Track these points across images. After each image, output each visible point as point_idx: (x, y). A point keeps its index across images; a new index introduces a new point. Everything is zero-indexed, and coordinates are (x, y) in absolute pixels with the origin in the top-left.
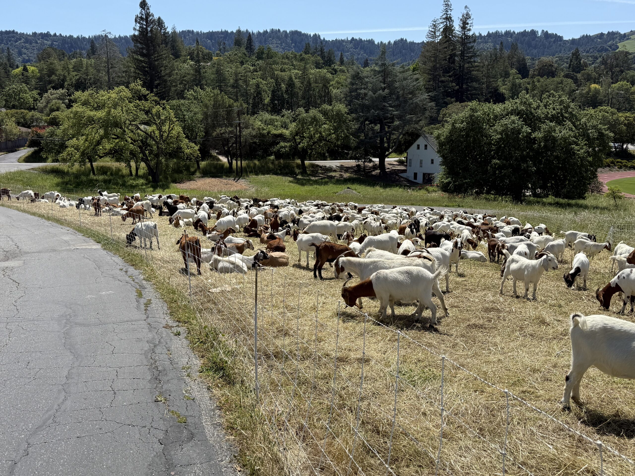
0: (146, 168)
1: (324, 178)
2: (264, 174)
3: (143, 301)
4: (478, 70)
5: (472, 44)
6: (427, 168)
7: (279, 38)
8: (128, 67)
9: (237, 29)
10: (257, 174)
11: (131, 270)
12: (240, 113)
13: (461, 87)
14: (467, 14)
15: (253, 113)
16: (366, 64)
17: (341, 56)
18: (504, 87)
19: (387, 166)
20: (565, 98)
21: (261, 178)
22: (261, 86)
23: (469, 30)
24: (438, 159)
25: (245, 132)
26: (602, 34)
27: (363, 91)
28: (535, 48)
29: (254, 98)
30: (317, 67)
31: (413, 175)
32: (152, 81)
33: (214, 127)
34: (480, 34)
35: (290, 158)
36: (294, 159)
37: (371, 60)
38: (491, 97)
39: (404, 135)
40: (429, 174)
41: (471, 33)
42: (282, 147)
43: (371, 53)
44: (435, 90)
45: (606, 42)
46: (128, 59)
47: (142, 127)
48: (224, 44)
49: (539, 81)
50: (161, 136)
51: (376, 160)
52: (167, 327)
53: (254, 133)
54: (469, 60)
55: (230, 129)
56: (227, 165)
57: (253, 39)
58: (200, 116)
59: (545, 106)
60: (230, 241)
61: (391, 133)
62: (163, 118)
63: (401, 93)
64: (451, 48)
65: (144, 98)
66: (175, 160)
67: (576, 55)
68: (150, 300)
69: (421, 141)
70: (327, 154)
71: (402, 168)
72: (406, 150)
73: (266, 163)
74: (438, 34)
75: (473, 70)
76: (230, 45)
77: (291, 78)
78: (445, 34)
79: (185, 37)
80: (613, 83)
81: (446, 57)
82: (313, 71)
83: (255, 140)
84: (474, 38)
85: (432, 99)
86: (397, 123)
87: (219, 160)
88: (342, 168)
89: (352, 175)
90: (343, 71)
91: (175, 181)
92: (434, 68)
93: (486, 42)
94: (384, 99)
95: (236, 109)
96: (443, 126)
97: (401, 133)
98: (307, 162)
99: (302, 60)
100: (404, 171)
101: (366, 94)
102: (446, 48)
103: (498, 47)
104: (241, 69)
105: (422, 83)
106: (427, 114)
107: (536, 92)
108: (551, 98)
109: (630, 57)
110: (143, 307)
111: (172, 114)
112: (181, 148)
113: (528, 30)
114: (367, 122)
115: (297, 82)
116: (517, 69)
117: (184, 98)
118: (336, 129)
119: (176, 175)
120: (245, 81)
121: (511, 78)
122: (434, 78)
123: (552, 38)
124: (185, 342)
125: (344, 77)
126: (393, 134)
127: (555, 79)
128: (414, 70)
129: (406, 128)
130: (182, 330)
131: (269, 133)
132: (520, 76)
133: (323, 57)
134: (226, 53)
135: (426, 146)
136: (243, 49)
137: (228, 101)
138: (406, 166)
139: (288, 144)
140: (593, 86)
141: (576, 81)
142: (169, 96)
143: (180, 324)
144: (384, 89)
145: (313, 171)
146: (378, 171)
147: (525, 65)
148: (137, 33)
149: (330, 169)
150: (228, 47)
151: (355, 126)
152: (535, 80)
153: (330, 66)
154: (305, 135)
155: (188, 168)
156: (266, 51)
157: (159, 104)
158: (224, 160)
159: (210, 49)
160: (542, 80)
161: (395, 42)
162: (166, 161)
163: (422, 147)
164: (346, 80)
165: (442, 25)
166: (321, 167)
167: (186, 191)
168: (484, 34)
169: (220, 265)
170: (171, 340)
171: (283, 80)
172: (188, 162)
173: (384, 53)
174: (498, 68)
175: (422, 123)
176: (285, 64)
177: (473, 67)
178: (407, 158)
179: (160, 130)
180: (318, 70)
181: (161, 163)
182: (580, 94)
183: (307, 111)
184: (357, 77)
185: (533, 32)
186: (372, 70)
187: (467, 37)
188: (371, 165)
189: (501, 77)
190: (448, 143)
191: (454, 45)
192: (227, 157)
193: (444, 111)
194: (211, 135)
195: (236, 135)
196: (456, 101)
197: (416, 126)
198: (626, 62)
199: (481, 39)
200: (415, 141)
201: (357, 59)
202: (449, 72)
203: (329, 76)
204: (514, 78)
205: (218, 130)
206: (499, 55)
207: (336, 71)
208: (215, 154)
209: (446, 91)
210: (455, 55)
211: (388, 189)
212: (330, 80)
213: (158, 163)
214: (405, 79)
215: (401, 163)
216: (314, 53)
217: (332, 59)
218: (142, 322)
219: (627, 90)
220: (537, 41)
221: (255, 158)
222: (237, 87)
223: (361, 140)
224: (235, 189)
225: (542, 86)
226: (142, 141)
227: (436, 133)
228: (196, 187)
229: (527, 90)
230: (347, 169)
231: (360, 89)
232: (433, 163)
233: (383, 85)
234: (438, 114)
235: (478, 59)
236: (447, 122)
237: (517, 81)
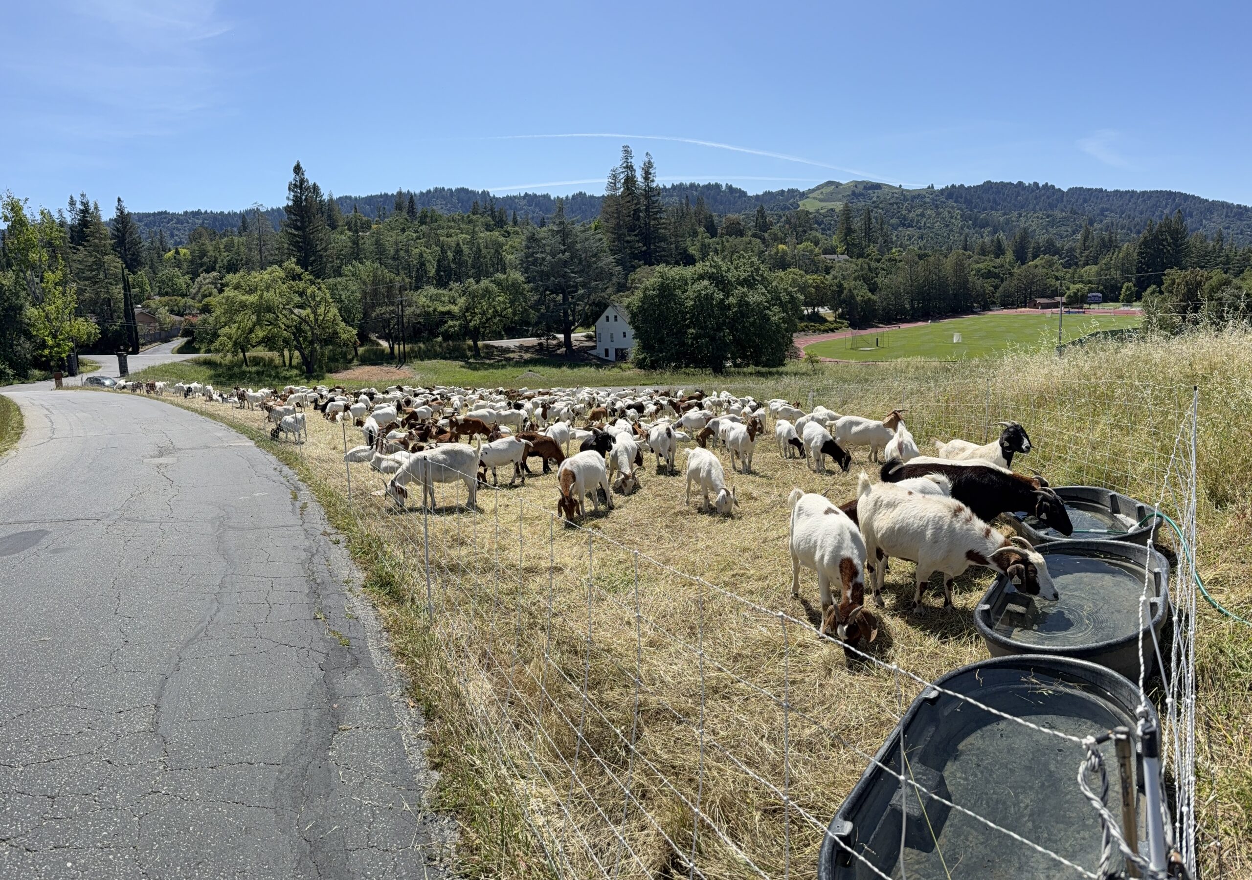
0: (300, 357)
1: (501, 361)
2: (430, 359)
3: (298, 504)
4: (665, 228)
5: (657, 197)
6: (620, 343)
7: (444, 198)
8: (281, 243)
9: (398, 190)
10: (422, 360)
11: (286, 470)
12: (402, 289)
13: (649, 248)
14: (649, 162)
15: (417, 288)
16: (543, 224)
17: (514, 215)
18: (693, 247)
19: (574, 343)
20: (755, 259)
21: (427, 363)
22: (425, 255)
23: (653, 181)
24: (631, 332)
25: (408, 311)
26: (783, 191)
27: (539, 256)
28: (721, 203)
29: (417, 271)
30: (487, 230)
31: (604, 352)
32: (307, 257)
33: (373, 306)
34: (665, 187)
35: (460, 339)
36: (464, 340)
37: (548, 218)
38: (681, 259)
39: (590, 305)
40: (622, 350)
41: (654, 185)
42: (450, 327)
43: (547, 210)
44: (620, 251)
45: (788, 200)
46: (281, 234)
47: (296, 311)
48: (384, 208)
49: (728, 241)
50: (316, 320)
51: (561, 337)
52: (324, 534)
53: (418, 311)
54: (655, 216)
55: (391, 308)
56: (388, 350)
57: (415, 201)
58: (358, 295)
59: (736, 268)
60: (394, 437)
61: (575, 304)
62: (318, 299)
63: (584, 255)
64: (635, 202)
65: (296, 277)
66: (331, 347)
67: (761, 212)
68: (306, 504)
69: (609, 312)
70: (503, 333)
71: (591, 344)
72: (594, 323)
73: (433, 346)
74: (618, 186)
75: (660, 228)
76: (389, 210)
77: (458, 244)
78: (627, 186)
79: (342, 204)
80: (798, 244)
81: (630, 212)
82: (482, 235)
83: (419, 320)
84: (659, 191)
85: (618, 262)
86: (581, 291)
87: (378, 344)
88: (521, 347)
89: (534, 356)
90: (518, 233)
91: (330, 371)
92: (618, 226)
93: (672, 196)
94: (565, 263)
95: (397, 285)
96: (633, 293)
97: (587, 304)
98: (480, 343)
99: (470, 222)
100: (593, 348)
101: (544, 259)
102: (629, 202)
103: (684, 201)
104: (403, 238)
105: (606, 244)
106: (615, 280)
107: (725, 253)
108: (741, 260)
109: (810, 216)
110: (298, 511)
111: (328, 295)
112: (337, 333)
113: (713, 182)
114: (548, 292)
115: (465, 249)
116: (704, 227)
117: (340, 275)
118: (512, 302)
119: (332, 365)
120: (407, 251)
121: (700, 237)
122: (619, 238)
123: (736, 193)
124: (346, 552)
125: (519, 240)
126: (578, 305)
127: (743, 238)
128: (596, 229)
129: (592, 297)
130: (341, 537)
131: (435, 310)
132: (708, 235)
133: (494, 218)
134: (386, 220)
135: (616, 317)
136: (404, 214)
137: (388, 275)
138: (595, 341)
139: (458, 323)
140: (781, 246)
141: (764, 241)
142: (325, 273)
143: (340, 531)
144: (563, 252)
145: (487, 353)
146: (564, 349)
147: (712, 222)
148: (291, 203)
149: (508, 350)
150: (388, 213)
151: (534, 297)
152: (724, 239)
153: (502, 227)
154: (476, 311)
155: (344, 355)
156: (429, 215)
157: (314, 283)
158: (384, 344)
159: (369, 216)
160: (730, 239)
161: (573, 196)
162: (321, 348)
163: (612, 318)
164: (521, 243)
165: (622, 176)
166: (496, 348)
167: (343, 381)
168: (669, 186)
169: (384, 464)
170: (330, 548)
171: (450, 248)
172: (344, 349)
173: (561, 209)
174: (686, 226)
175: (609, 291)
176: (451, 227)
177: (659, 224)
178: (595, 332)
179: (315, 313)
180: (488, 233)
181: (316, 351)
182: (769, 255)
183: (477, 282)
184: (532, 239)
185: (717, 186)
186: (549, 230)
187: (652, 190)
188: (555, 342)
189: (690, 236)
190: (640, 312)
191: (639, 199)
192: (388, 341)
193: (632, 276)
194: (370, 316)
195: (397, 315)
196: (645, 264)
197: (603, 294)
198: (808, 222)
199: (666, 191)
200: (603, 312)
201: (533, 218)
202: (634, 231)
203: (502, 239)
204: (702, 238)
205: (378, 310)
206: (685, 211)
207: (509, 233)
208: (375, 339)
209: (632, 253)
210: (639, 210)
211: (576, 370)
212: (503, 245)
213: (313, 351)
214: (587, 239)
215: (589, 338)
216: (484, 213)
217: (504, 219)
218: (297, 528)
219: (811, 251)
220: (722, 195)
221: (420, 341)
222: (398, 259)
223: (542, 314)
224: (398, 378)
225: (731, 247)
226: (296, 326)
227: (626, 301)
228: (353, 376)
229: (716, 252)
230: (527, 349)
231: (537, 253)
232: (625, 336)
233: (563, 248)
234: (627, 280)
235: (664, 215)
236: (637, 288)
237: (707, 241)
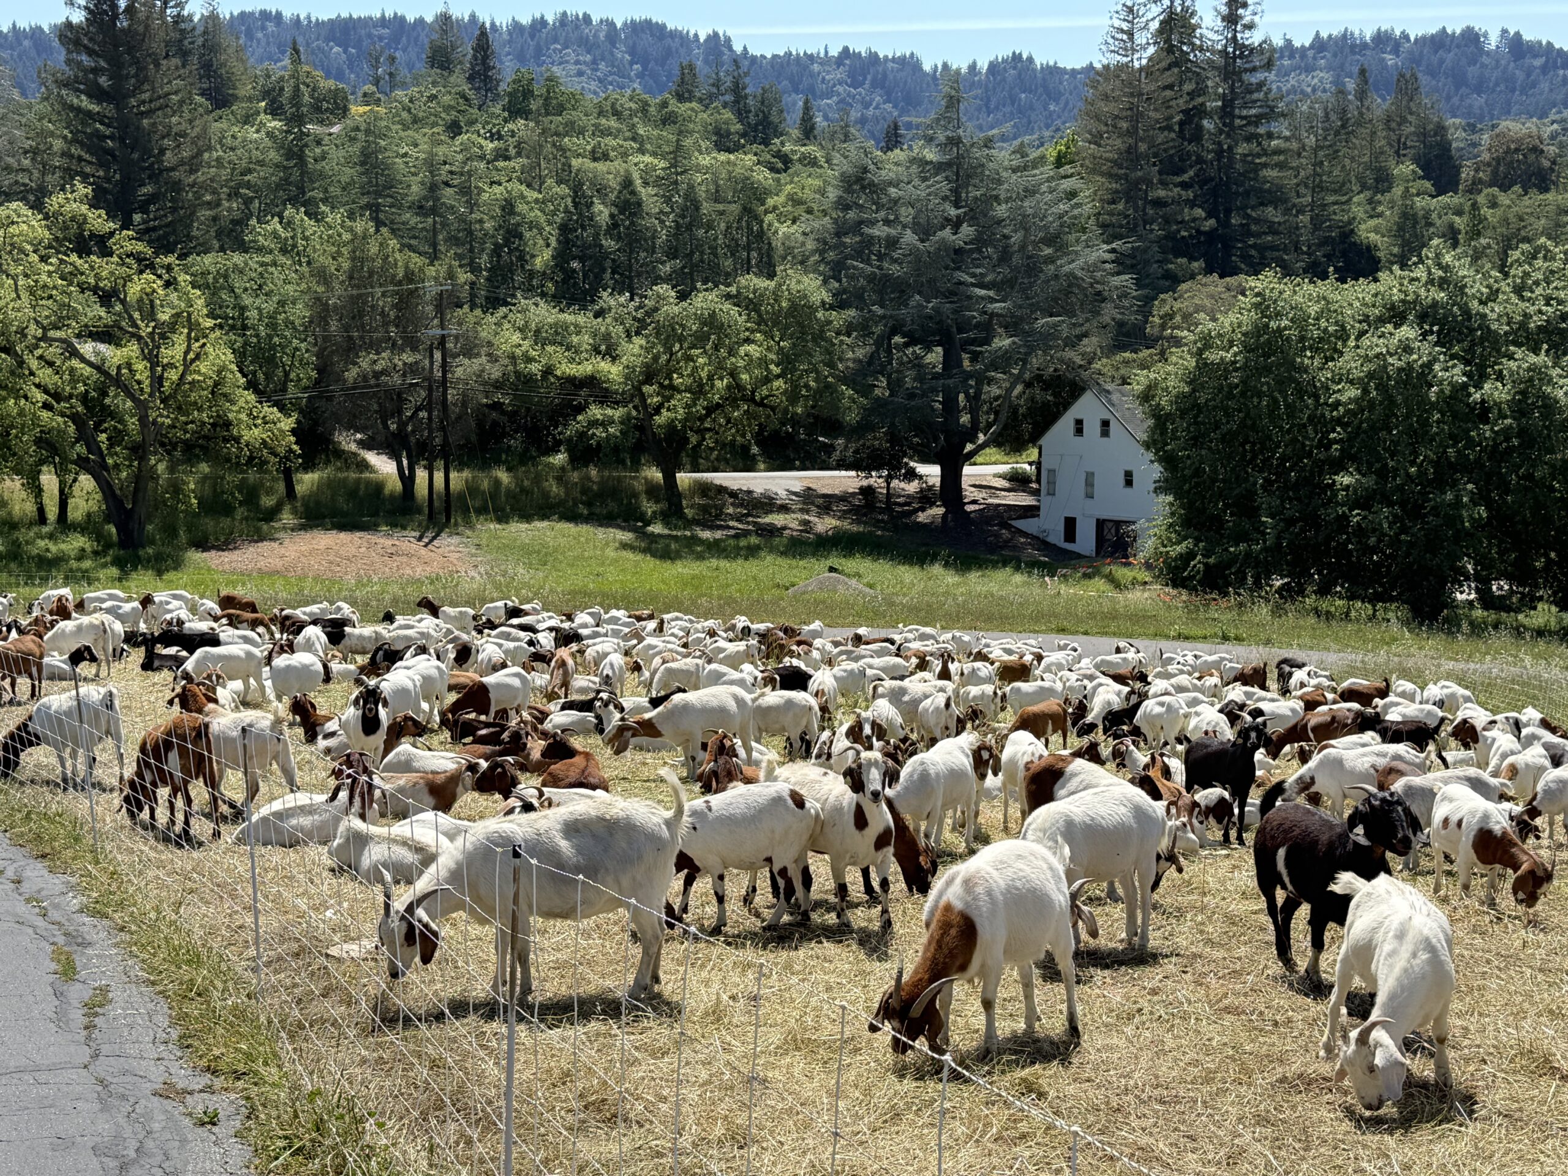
0: (98, 496)
1: (746, 533)
2: (527, 518)
3: (78, 994)
4: (1281, 166)
5: (1260, 76)
6: (1113, 504)
7: (587, 44)
8: (43, 134)
9: (440, 9)
10: (502, 518)
11: (36, 874)
12: (446, 303)
13: (1225, 223)
15: (493, 303)
16: (892, 139)
17: (807, 108)
18: (1372, 223)
19: (970, 493)
21: (519, 530)
22: (521, 207)
23: (1250, 27)
24: (1150, 471)
25: (464, 369)
27: (881, 231)
28: (1479, 90)
29: (497, 249)
30: (721, 147)
31: (1061, 527)
32: (127, 186)
33: (350, 350)
34: (1289, 42)
35: (622, 462)
36: (636, 466)
37: (909, 126)
38: (1330, 258)
39: (1028, 385)
40: (1118, 524)
41: (1254, 38)
42: (594, 423)
43: (911, 101)
44: (1132, 230)
46: (44, 108)
47: (87, 348)
48: (392, 59)
49: (1494, 205)
50: (158, 381)
51: (932, 472)
52: (166, 1092)
53: (495, 372)
54: (1251, 129)
55: (408, 357)
56: (394, 484)
57: (495, 46)
58: (300, 312)
59: (1519, 290)
60: (406, 766)
61: (983, 379)
62: (164, 316)
63: (1016, 238)
64: (1188, 87)
65: (95, 243)
66: (204, 468)
68: (104, 991)
69: (1087, 407)
70: (755, 450)
71: (1023, 500)
72: (1034, 438)
73: (538, 479)
74: (1141, 38)
75: (1265, 165)
76: (411, 67)
77: (627, 183)
78: (1168, 41)
79: (250, 35)
81: (1171, 117)
82: (705, 160)
83: (499, 397)
84: (1269, 56)
85: (1123, 263)
86: (1002, 342)
87: (365, 466)
88: (808, 498)
89: (846, 525)
90: (814, 163)
91: (202, 544)
92: (1131, 156)
93: (1309, 69)
94: (958, 257)
95: (430, 288)
96: (1163, 357)
97: (1018, 379)
98: (684, 478)
99: (668, 120)
100: (1030, 512)
101: (892, 243)
102: (1170, 87)
103: (1351, 85)
104: (451, 150)
105: (1087, 206)
106: (1109, 313)
107: (1483, 241)
108: (1539, 263)
110: (76, 1016)
111: (200, 303)
112: (228, 424)
113: (1455, 27)
114: (898, 339)
115: (647, 194)
116: (1416, 160)
117: (243, 247)
118: (787, 362)
119: (209, 524)
120: (465, 191)
121: (1398, 191)
122: (1131, 192)
123: (1535, 56)
124: (235, 1152)
125: (818, 183)
126: (990, 381)
127: (1550, 196)
128: (1059, 162)
129: (1035, 362)
130: (224, 1103)
131: (548, 371)
132: (1428, 185)
133: (741, 114)
134: (399, 93)
135: (1105, 424)
136: (459, 80)
137: (403, 260)
138: (1036, 493)
139: (617, 413)
142: (190, 238)
143: (219, 1082)
144: (956, 225)
145: (704, 509)
146: (938, 511)
147: (1445, 147)
148: (78, 17)
149: (768, 504)
150: (403, 73)
151: (855, 351)
152: (1481, 199)
153: (766, 142)
154: (677, 380)
155: (251, 496)
156: (538, 89)
157: (152, 267)
158: (384, 466)
159: (340, 77)
160: (1504, 199)
161: (993, 67)
162: (172, 469)
163: (1092, 428)
164: (822, 192)
165: (1154, 11)
166: (733, 494)
167: (245, 576)
168: (1302, 39)
169: (370, 855)
170: (184, 1142)
171: (601, 190)
172: (252, 475)
173: (953, 102)
174: (1353, 159)
175: (1090, 344)
176: (606, 132)
177: (1265, 153)
178: (1039, 465)
179: (152, 358)
180: (723, 157)
181: (155, 478)
183: (683, 296)
184: (858, 181)
185: (1471, 38)
186: (912, 161)
187: (1245, 51)
188: (912, 487)
189: (1364, 187)
190: (1183, 413)
191: (1200, 80)
192: (395, 456)
193: (1165, 303)
194: (340, 379)
195: (429, 379)
196: (1209, 271)
197: (1069, 354)
199: (1291, 56)
200: (1067, 406)
201: (862, 121)
202: (1181, 171)
203: (763, 176)
204: (1406, 195)
205: (365, 362)
206: (1353, 113)
207: (786, 160)
208: (353, 447)
209: (1171, 237)
210: (1201, 112)
211: (974, 576)
212: (768, 192)
213: (143, 478)
214: (1030, 192)
215: (1018, 481)
216: (711, 97)
217: (774, 119)
220: (1483, 66)
221: (498, 462)
222: (434, 211)
223: (877, 401)
224: (424, 571)
225: (1506, 221)
226: (84, 398)
227: (1141, 379)
228: (278, 564)
229: (1452, 237)
230: (827, 503)
231: (872, 223)
232: (1129, 483)
233: (953, 212)
234: (1146, 313)
235: (1281, 128)
236: (1177, 342)
237: (1420, 202)
